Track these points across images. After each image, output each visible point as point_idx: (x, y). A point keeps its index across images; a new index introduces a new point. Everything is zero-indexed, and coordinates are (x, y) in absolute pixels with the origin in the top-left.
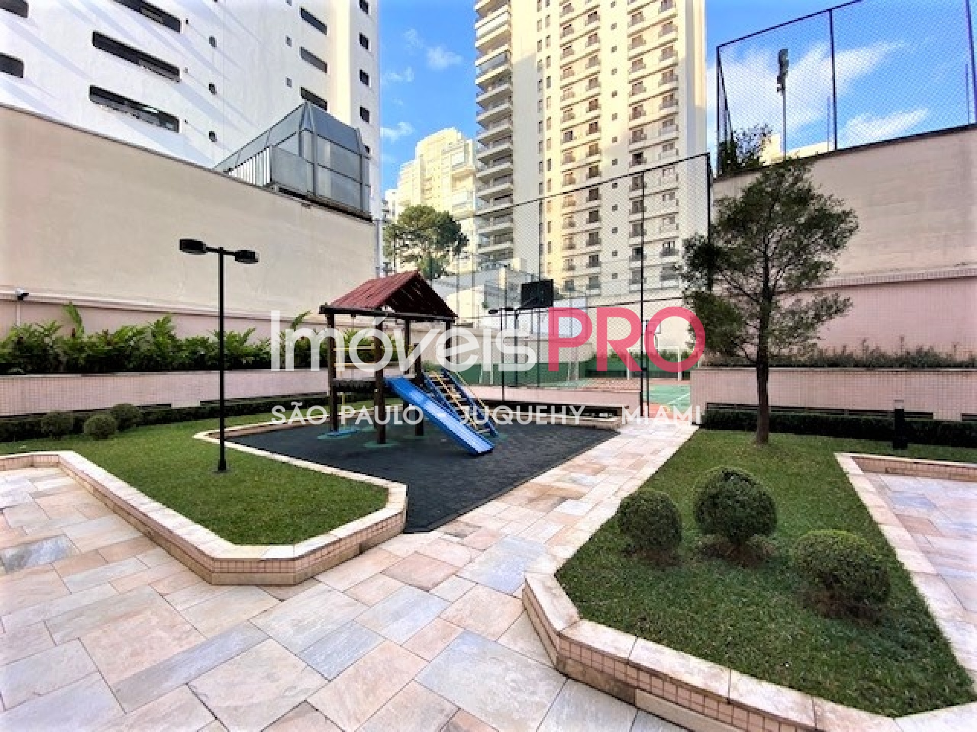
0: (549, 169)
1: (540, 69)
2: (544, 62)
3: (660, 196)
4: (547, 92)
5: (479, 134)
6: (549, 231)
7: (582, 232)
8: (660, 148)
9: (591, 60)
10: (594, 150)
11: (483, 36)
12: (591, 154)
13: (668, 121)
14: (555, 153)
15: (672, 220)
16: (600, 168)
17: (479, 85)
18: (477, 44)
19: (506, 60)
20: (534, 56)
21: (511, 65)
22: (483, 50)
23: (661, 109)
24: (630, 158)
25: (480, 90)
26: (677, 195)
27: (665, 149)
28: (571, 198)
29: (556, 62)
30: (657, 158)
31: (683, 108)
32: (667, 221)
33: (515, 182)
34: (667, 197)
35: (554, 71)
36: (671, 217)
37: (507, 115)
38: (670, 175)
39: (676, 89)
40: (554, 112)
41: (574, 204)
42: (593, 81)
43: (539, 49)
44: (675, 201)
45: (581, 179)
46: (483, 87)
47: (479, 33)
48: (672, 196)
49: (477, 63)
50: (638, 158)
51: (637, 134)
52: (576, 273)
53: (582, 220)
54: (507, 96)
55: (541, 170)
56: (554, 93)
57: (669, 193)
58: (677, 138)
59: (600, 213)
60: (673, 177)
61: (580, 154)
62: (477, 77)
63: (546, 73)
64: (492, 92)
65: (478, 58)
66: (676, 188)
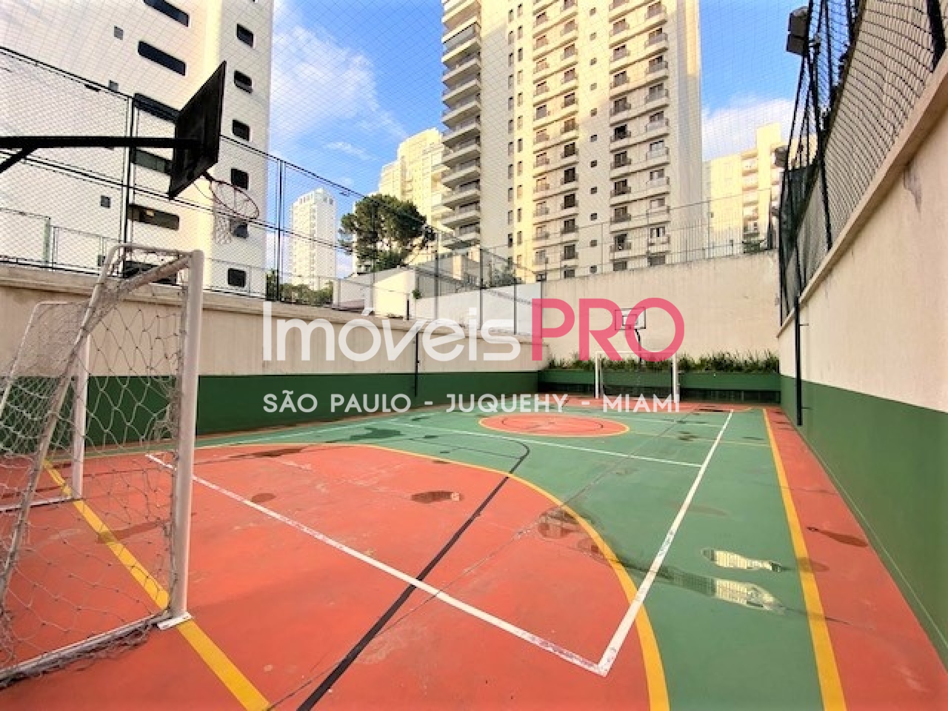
0: (520, 150)
1: (511, 41)
2: (516, 33)
3: (648, 173)
4: (518, 66)
5: (444, 114)
6: (519, 220)
7: (557, 219)
8: (647, 119)
9: (566, 26)
10: (570, 126)
11: (451, 10)
12: (567, 129)
13: (655, 87)
14: (526, 132)
15: (662, 201)
16: (577, 146)
17: (445, 63)
18: (444, 19)
19: (475, 34)
20: (504, 27)
21: (480, 39)
22: (450, 25)
23: (647, 74)
24: (612, 132)
25: (445, 68)
26: (668, 171)
27: (652, 119)
28: (544, 181)
29: (529, 32)
30: (643, 130)
31: (673, 72)
32: (655, 204)
33: (482, 166)
34: (655, 175)
35: (527, 42)
36: (660, 198)
37: (476, 93)
38: (659, 149)
39: (665, 50)
40: (526, 86)
41: (547, 188)
42: (569, 48)
43: (510, 20)
44: (665, 179)
45: (556, 157)
46: (450, 64)
47: (447, 7)
48: (661, 175)
49: (444, 39)
50: (621, 131)
51: (620, 103)
52: (549, 267)
53: (555, 207)
54: (475, 73)
55: (510, 152)
56: (527, 65)
57: (658, 170)
58: (666, 106)
59: (577, 197)
60: (662, 151)
61: (554, 131)
62: (444, 54)
63: (517, 45)
64: (459, 69)
65: (444, 35)
66: (666, 164)
